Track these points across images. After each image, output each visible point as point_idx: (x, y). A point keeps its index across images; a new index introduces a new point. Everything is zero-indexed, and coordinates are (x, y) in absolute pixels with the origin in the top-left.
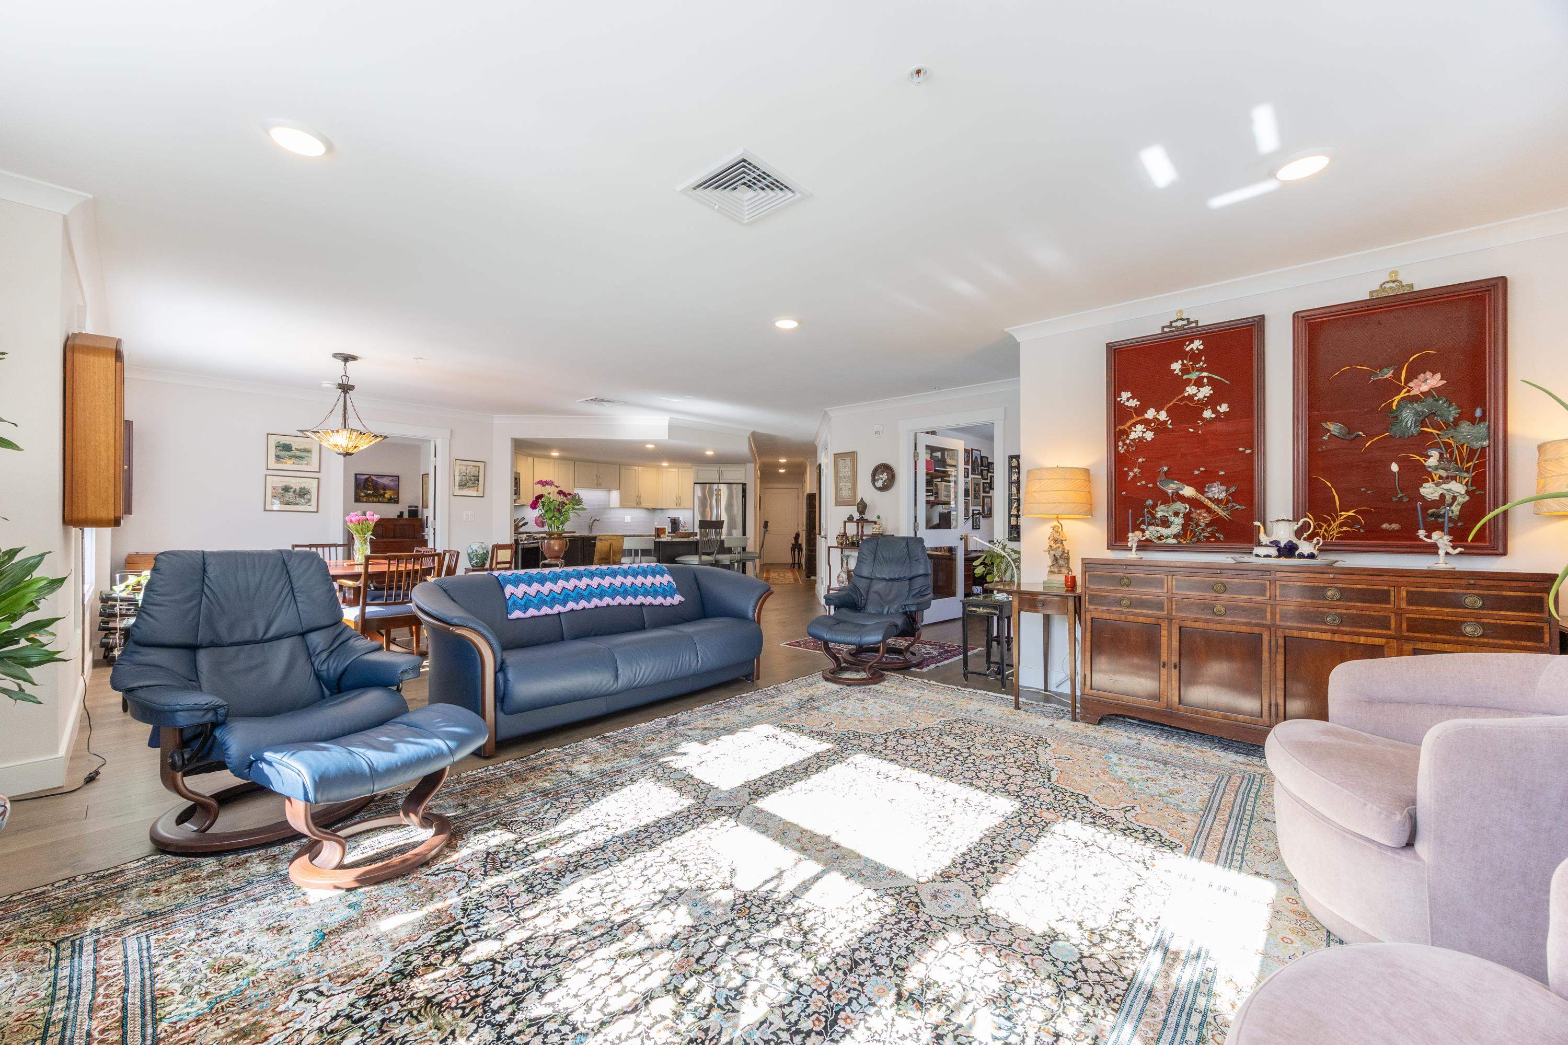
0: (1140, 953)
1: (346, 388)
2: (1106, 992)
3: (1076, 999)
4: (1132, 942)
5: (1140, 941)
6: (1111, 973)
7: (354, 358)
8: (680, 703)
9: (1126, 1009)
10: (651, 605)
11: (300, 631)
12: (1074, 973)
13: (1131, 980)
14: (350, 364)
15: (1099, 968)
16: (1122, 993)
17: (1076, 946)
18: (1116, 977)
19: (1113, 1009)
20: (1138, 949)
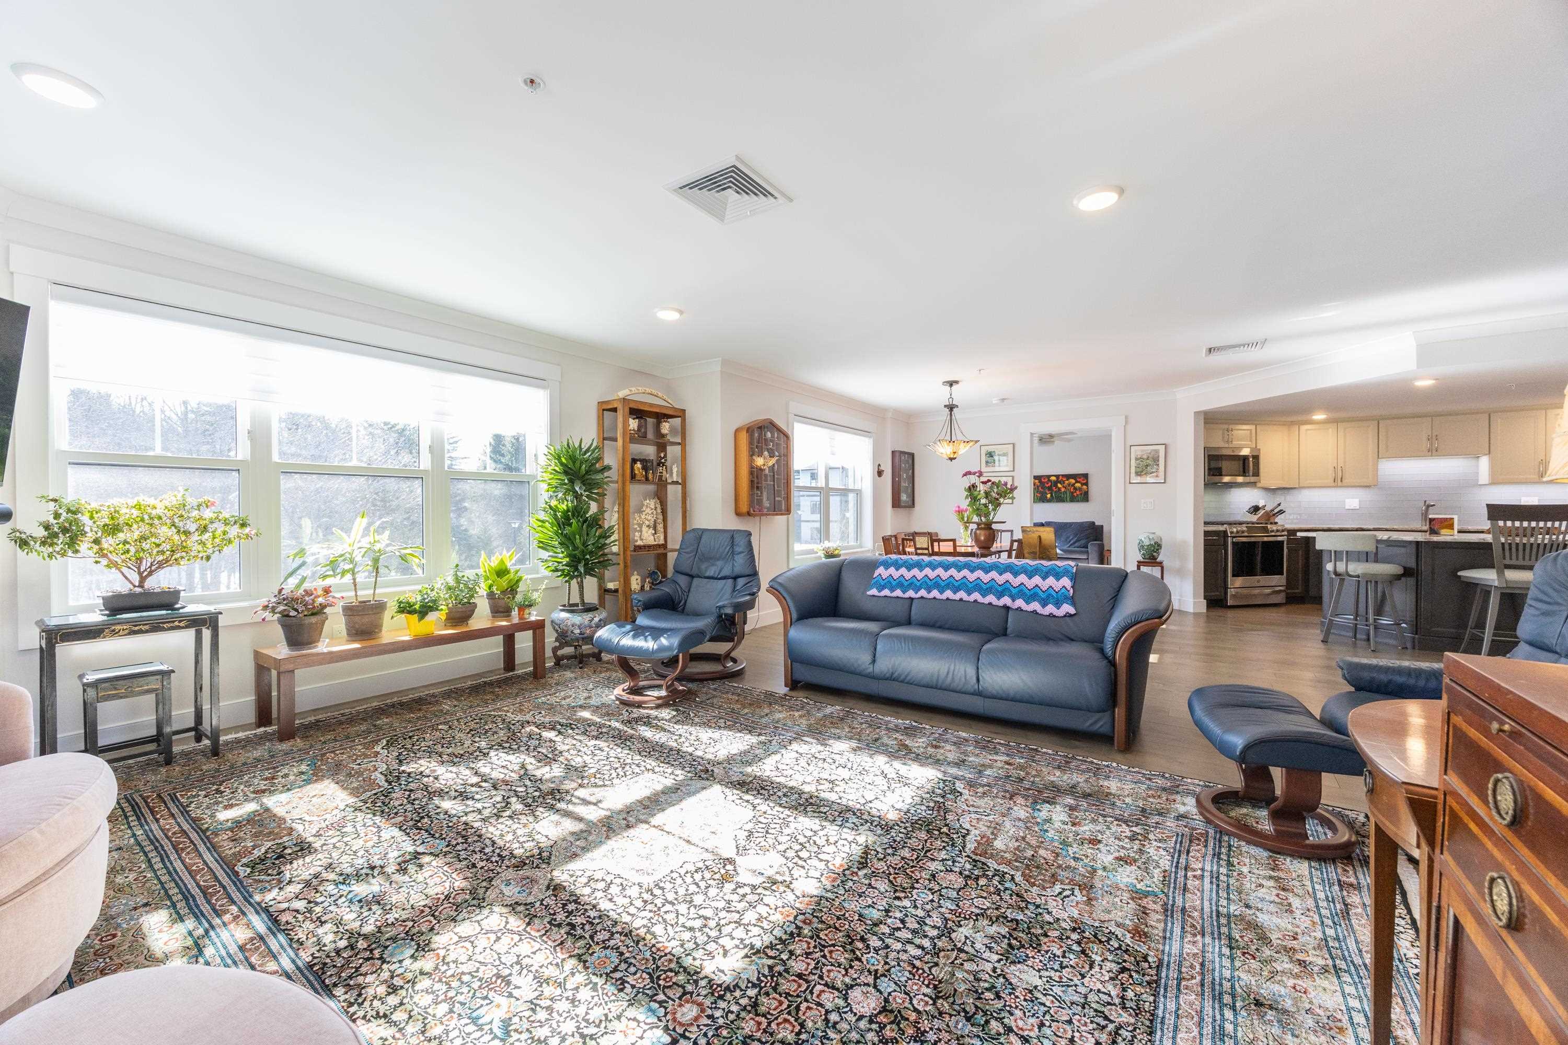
0: (355, 1013)
1: (951, 408)
2: (334, 966)
3: (342, 944)
4: (374, 1013)
5: (369, 1021)
6: (350, 977)
7: (957, 382)
8: (973, 723)
9: (307, 973)
10: (1019, 609)
11: (734, 575)
12: (371, 951)
13: (329, 990)
14: (955, 387)
15: (363, 970)
16: (323, 977)
17: (400, 962)
18: (342, 979)
19: (315, 964)
20: (361, 1013)
